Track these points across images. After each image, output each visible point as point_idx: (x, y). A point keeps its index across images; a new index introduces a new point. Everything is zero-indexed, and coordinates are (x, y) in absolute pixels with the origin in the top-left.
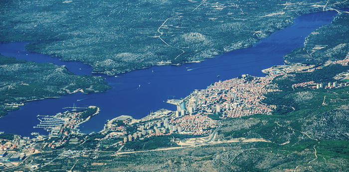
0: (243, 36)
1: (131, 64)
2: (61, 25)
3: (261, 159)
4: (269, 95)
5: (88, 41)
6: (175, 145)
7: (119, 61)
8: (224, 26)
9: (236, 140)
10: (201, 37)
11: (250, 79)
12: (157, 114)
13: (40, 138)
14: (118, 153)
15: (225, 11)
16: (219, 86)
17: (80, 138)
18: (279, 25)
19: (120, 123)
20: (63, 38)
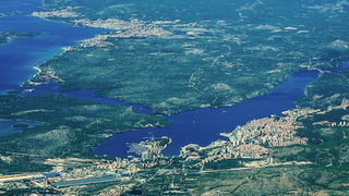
0: (257, 87)
1: (181, 106)
2: (114, 77)
3: (319, 176)
4: (299, 130)
5: (139, 88)
6: (243, 166)
7: (171, 103)
8: (240, 80)
9: (290, 163)
10: (227, 87)
11: (278, 119)
12: (217, 144)
13: (136, 159)
14: (202, 172)
15: (235, 69)
16: (255, 123)
17: (167, 160)
18: (280, 80)
19: (192, 150)
20: (120, 86)
